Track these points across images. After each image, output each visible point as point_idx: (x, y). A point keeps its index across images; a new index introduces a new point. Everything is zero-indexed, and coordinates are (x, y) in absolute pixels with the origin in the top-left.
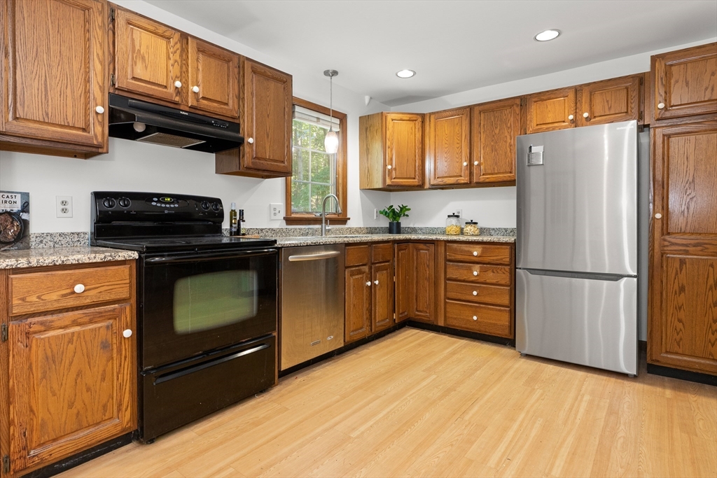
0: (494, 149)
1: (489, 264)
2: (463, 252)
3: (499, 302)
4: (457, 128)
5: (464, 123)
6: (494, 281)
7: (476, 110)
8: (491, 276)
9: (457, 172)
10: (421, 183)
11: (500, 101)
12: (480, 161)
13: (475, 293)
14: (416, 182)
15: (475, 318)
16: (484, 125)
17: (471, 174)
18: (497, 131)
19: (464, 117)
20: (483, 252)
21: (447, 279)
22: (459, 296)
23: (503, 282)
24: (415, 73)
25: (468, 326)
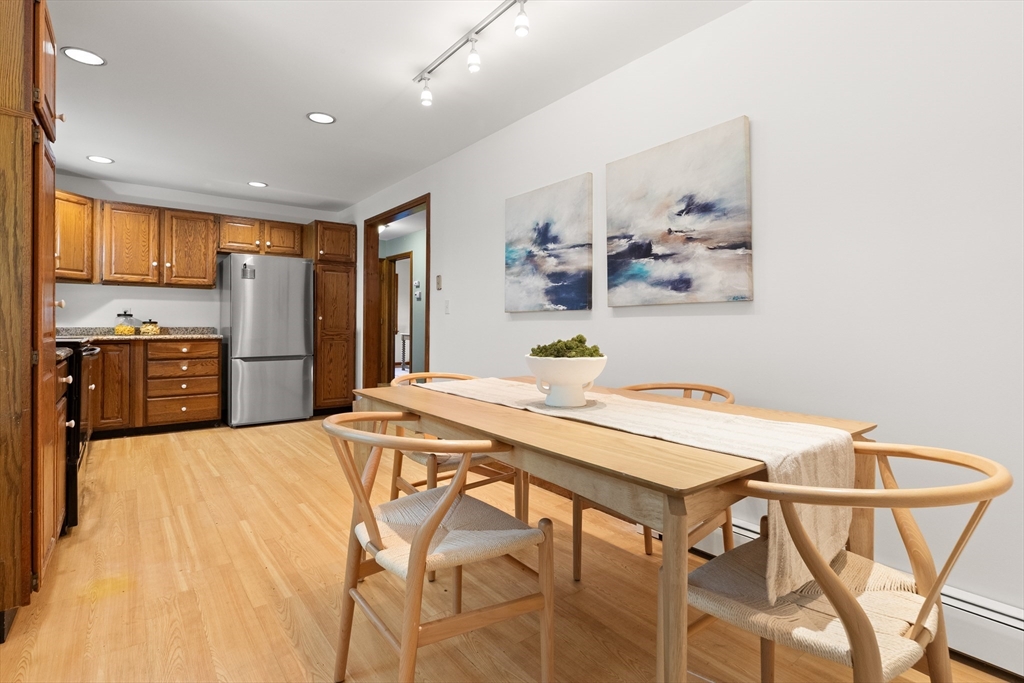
0: (187, 255)
1: (198, 358)
2: (168, 350)
3: (208, 390)
4: (144, 226)
5: (152, 222)
6: (203, 373)
7: (168, 215)
8: (199, 369)
9: (144, 270)
10: (90, 277)
11: (193, 212)
12: (171, 263)
13: (184, 386)
14: (84, 274)
15: (184, 409)
16: (176, 231)
17: (160, 275)
18: (191, 239)
19: (152, 217)
20: (191, 348)
21: (146, 378)
22: (165, 392)
23: (212, 373)
24: (113, 161)
25: (175, 418)
